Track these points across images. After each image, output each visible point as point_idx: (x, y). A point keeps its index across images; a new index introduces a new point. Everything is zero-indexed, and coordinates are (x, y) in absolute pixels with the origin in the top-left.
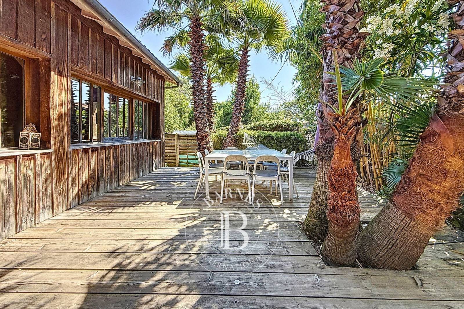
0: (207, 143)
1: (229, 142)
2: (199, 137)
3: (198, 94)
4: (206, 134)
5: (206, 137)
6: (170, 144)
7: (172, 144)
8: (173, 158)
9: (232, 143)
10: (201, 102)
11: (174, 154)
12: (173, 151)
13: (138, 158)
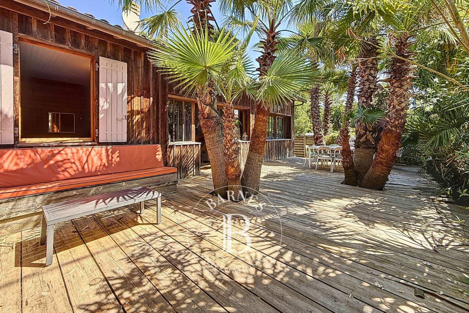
0: (321, 141)
1: (339, 142)
2: (315, 137)
3: (314, 109)
4: (320, 136)
5: (320, 138)
6: (300, 143)
7: (302, 143)
8: (302, 153)
9: (341, 142)
10: (317, 114)
11: (303, 151)
12: (302, 148)
13: (278, 148)
